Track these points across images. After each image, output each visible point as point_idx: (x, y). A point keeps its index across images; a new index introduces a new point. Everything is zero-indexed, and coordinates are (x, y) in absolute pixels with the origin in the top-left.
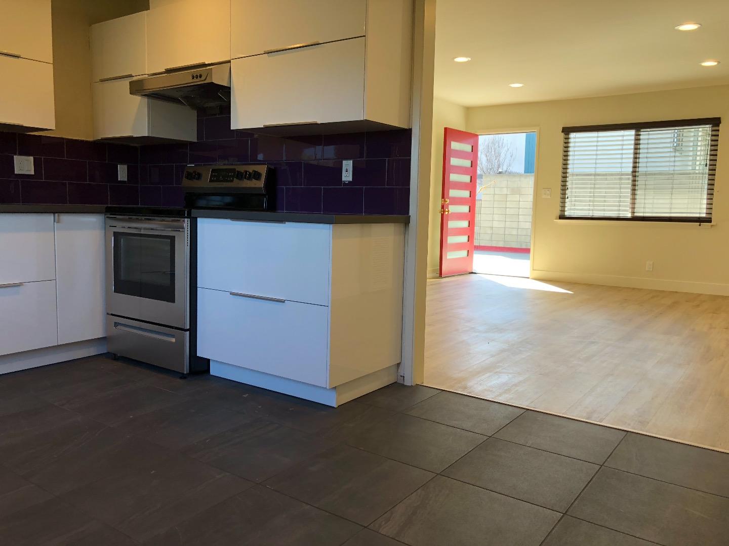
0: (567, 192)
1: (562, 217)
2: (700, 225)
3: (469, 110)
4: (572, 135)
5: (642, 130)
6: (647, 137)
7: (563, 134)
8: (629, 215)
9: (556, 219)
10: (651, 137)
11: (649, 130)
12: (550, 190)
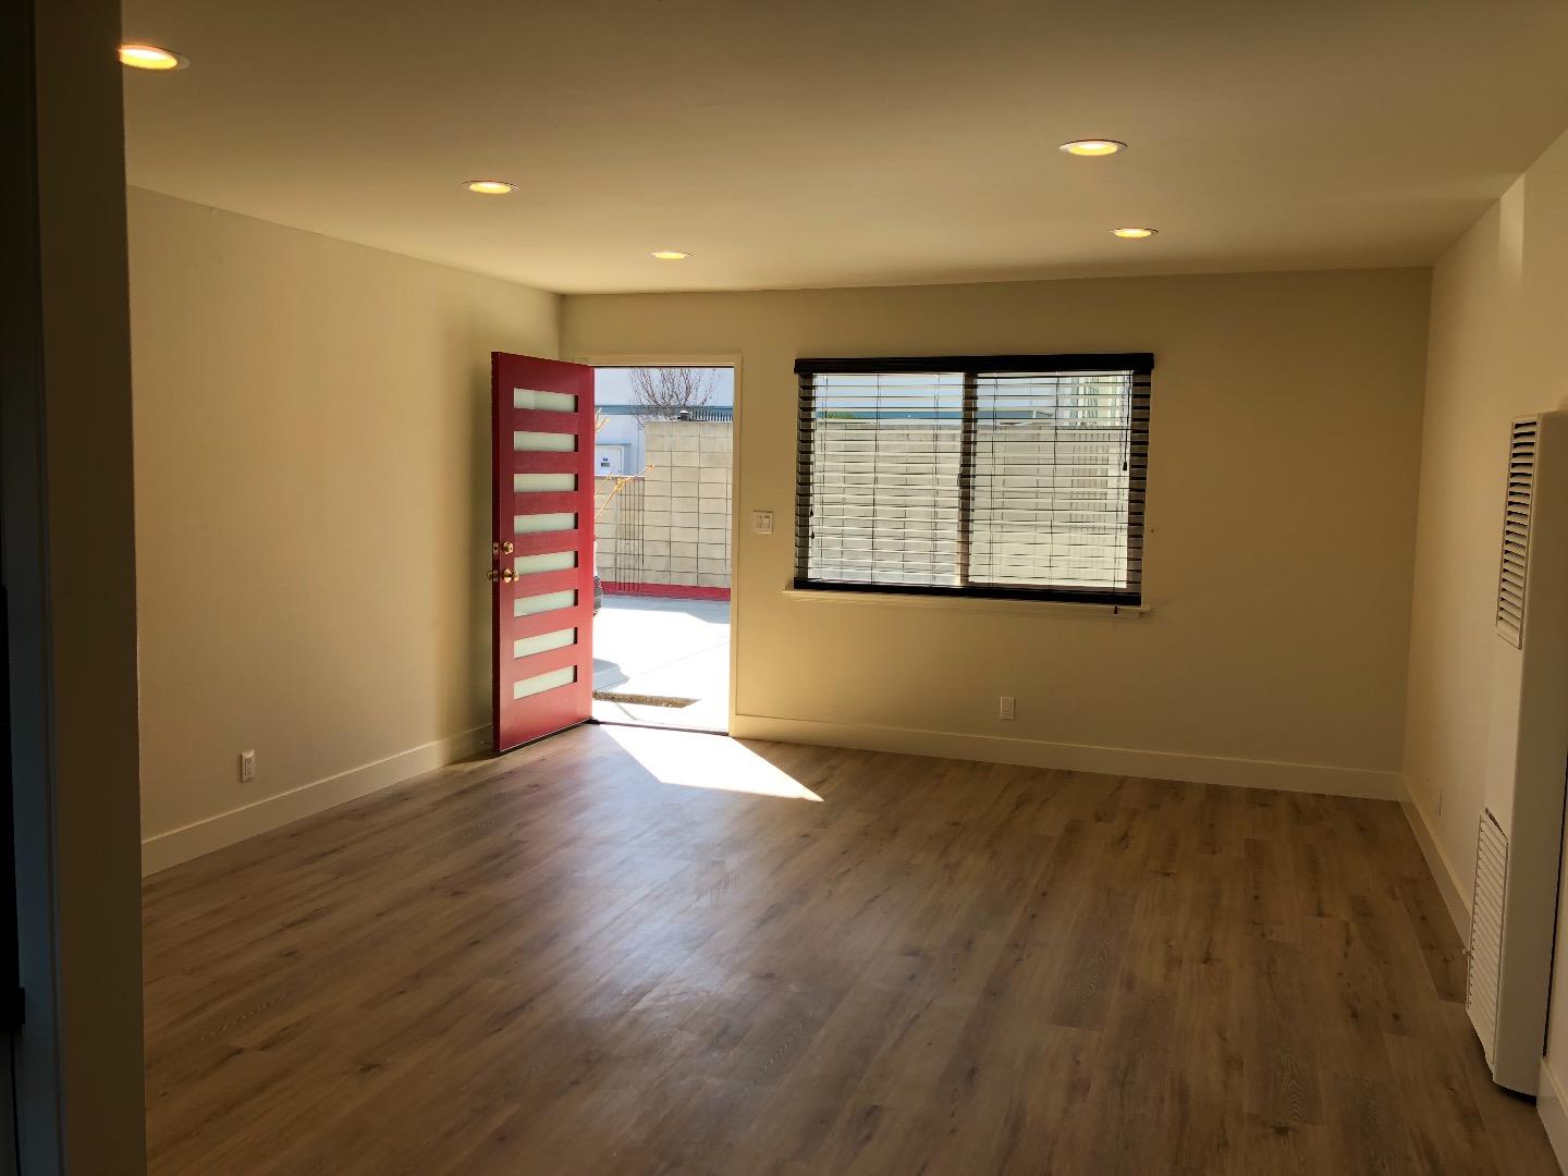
0: (812, 520)
1: (802, 583)
2: (1116, 612)
3: (563, 302)
4: (820, 379)
5: (980, 375)
6: (991, 391)
7: (797, 376)
8: (957, 582)
9: (787, 588)
10: (1001, 391)
11: (995, 375)
12: (771, 515)
